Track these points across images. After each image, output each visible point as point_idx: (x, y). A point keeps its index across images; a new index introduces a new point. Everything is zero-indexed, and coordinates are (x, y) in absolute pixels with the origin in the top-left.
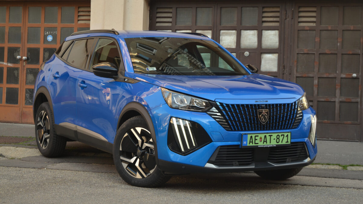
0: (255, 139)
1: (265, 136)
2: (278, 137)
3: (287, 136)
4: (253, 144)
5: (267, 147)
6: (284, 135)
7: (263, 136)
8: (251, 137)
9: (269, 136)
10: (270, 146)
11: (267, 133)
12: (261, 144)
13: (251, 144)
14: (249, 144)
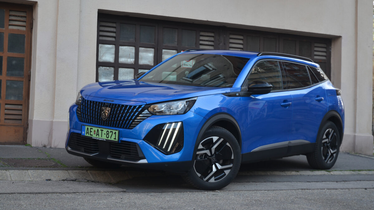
0: (91, 131)
1: (98, 130)
2: (108, 133)
3: (115, 133)
4: (89, 134)
5: (99, 140)
6: (112, 132)
7: (96, 129)
8: (88, 129)
9: (101, 130)
10: (101, 139)
11: (99, 128)
12: (94, 136)
13: (87, 135)
14: (86, 134)
